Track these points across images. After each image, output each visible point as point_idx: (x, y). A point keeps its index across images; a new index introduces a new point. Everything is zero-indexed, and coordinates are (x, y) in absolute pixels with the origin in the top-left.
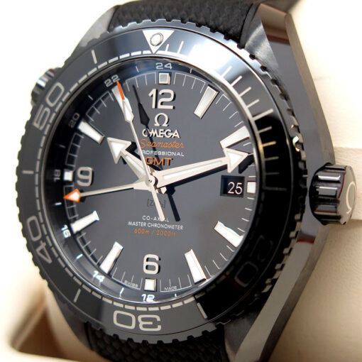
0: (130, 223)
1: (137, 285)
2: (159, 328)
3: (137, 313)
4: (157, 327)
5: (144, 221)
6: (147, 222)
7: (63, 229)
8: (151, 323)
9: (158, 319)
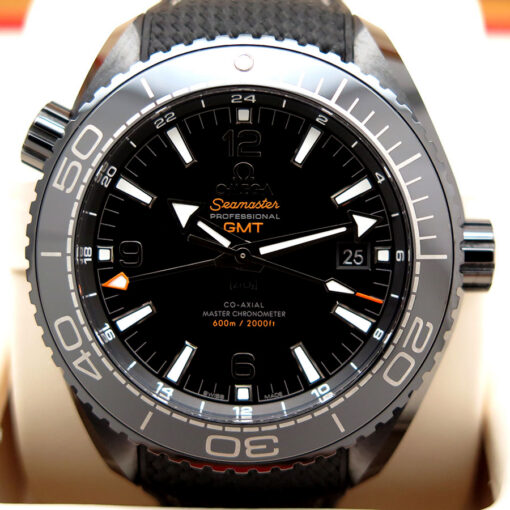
0: (205, 314)
1: (222, 396)
2: (276, 451)
3: (242, 437)
4: (272, 451)
5: (226, 310)
6: (231, 310)
7: (104, 329)
8: (264, 447)
9: (275, 440)
